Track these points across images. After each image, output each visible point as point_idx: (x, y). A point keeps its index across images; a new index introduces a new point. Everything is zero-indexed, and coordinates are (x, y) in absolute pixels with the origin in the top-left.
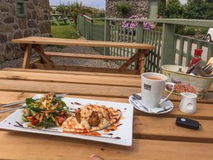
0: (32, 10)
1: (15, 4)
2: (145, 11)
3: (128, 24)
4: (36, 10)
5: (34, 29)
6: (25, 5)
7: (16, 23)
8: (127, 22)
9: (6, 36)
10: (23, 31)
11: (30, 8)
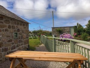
0: (21, 35)
1: (13, 34)
2: (68, 31)
3: (62, 37)
4: (23, 35)
5: (21, 43)
6: (18, 33)
7: (13, 42)
8: (62, 36)
9: (7, 48)
10: (16, 45)
11: (20, 34)
